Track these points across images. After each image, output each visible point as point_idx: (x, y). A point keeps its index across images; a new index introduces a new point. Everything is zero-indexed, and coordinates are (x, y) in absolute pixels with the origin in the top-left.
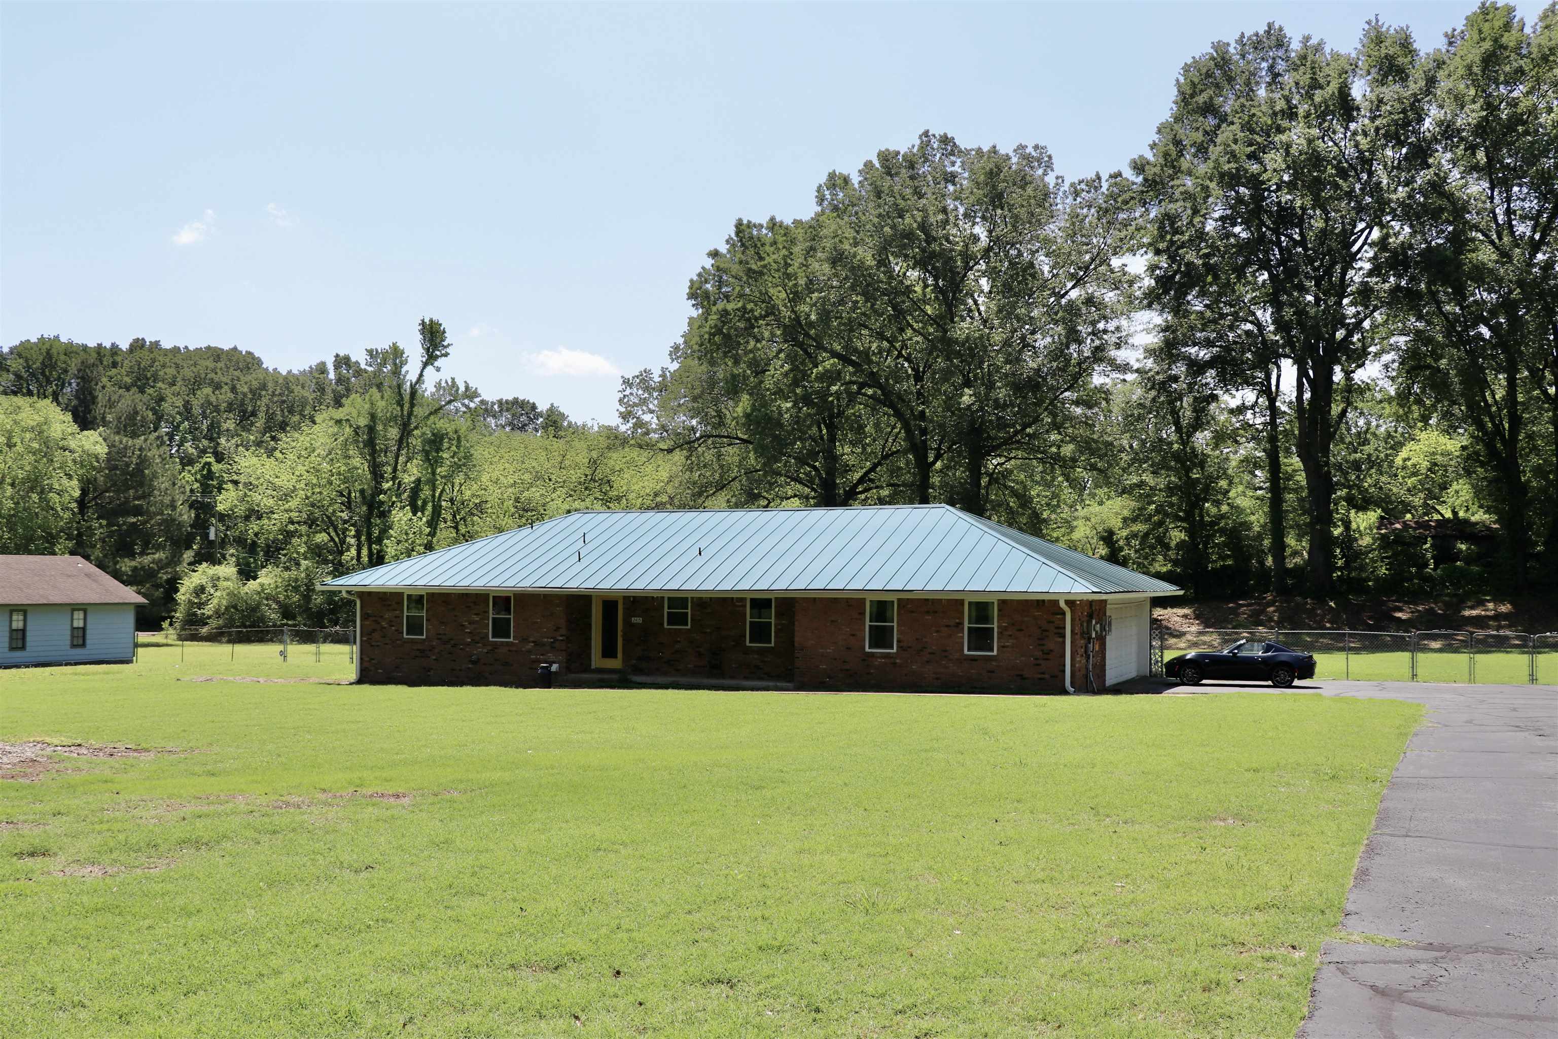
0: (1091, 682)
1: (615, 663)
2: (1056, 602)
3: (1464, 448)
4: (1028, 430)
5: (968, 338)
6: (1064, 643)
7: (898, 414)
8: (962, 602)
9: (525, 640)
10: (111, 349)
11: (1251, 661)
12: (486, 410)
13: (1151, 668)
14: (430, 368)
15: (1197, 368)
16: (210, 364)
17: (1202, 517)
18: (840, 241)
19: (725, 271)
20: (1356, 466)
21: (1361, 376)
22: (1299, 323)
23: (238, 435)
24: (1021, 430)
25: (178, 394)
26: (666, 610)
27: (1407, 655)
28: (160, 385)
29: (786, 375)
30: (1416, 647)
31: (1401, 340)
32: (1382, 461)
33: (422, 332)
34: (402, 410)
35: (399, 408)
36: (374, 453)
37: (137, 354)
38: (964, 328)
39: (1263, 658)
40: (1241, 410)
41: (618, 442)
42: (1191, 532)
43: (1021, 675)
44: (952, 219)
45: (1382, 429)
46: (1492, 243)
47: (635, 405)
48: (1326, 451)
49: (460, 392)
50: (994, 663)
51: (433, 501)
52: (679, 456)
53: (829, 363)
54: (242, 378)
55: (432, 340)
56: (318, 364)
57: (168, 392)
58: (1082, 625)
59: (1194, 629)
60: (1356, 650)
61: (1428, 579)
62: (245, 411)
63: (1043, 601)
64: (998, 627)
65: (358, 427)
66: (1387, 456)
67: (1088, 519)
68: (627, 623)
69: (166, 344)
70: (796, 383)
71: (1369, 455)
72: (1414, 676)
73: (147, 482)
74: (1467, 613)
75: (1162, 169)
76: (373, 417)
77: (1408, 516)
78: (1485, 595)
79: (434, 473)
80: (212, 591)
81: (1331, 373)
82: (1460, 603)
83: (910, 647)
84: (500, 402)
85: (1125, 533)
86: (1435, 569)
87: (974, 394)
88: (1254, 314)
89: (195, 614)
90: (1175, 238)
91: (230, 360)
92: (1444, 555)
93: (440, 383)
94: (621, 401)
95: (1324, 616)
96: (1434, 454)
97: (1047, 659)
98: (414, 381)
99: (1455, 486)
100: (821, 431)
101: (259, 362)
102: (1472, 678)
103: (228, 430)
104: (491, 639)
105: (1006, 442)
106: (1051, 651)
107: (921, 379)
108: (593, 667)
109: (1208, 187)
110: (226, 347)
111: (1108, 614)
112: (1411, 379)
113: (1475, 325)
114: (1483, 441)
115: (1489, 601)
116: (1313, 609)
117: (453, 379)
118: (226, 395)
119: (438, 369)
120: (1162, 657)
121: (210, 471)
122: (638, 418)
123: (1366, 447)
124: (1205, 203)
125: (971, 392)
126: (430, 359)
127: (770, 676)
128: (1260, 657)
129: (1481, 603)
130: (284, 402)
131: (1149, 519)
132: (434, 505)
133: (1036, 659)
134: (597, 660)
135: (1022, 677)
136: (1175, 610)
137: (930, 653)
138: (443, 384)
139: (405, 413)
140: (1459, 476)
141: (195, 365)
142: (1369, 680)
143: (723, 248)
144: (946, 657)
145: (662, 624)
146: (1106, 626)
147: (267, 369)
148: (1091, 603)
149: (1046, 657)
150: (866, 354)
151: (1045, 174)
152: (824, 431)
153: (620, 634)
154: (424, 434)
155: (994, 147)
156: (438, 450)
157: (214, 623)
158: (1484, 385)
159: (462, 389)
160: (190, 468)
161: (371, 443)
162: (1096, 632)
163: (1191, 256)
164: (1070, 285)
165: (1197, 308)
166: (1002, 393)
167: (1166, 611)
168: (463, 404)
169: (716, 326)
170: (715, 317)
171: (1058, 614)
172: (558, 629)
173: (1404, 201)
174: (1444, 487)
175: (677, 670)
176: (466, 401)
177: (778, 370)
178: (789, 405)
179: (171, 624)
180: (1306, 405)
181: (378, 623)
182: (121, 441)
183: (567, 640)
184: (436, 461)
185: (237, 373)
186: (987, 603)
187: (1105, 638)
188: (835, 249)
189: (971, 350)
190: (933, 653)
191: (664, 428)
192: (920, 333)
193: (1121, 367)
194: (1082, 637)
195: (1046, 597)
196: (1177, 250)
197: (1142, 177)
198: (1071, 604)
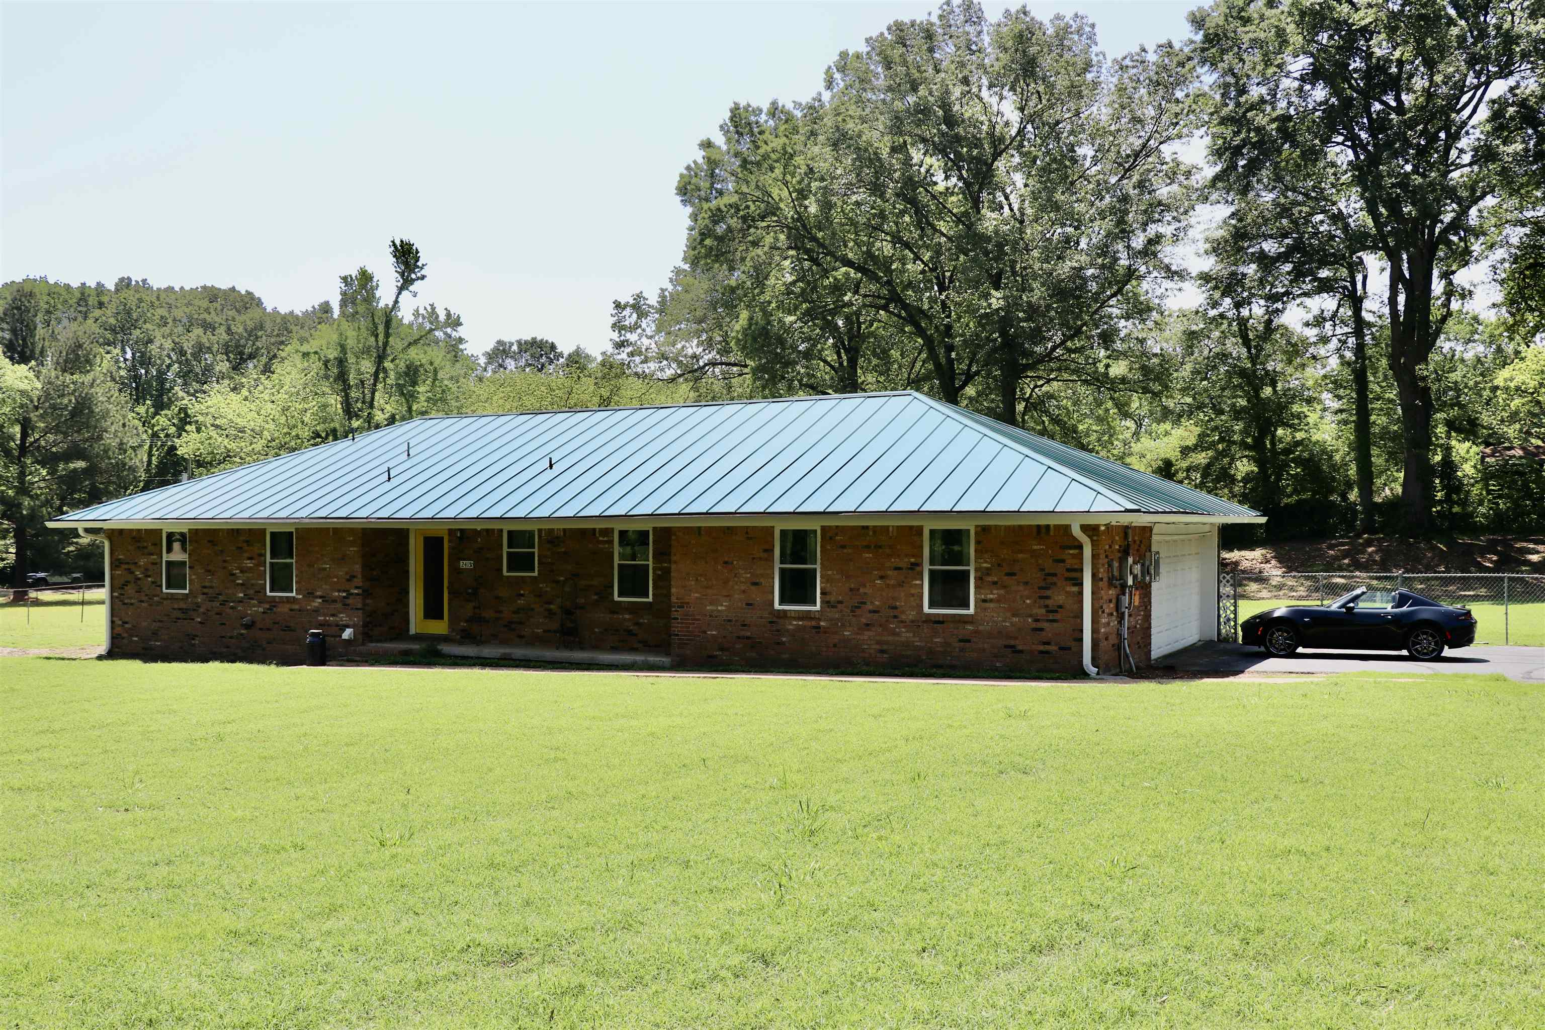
0: (1127, 656)
1: (439, 627)
2: (1067, 528)
4: (1069, 344)
5: (995, 232)
6: (1081, 593)
7: (921, 333)
8: (918, 530)
9: (310, 595)
10: (96, 289)
11: (1375, 619)
12: (504, 351)
13: (1219, 630)
14: (405, 293)
15: (1266, 262)
16: (205, 304)
17: (1273, 444)
18: (844, 120)
19: (717, 164)
21: (1462, 277)
23: (230, 378)
24: (1061, 343)
25: (169, 335)
26: (505, 549)
28: (147, 326)
31: (1516, 235)
32: (1472, 388)
33: (394, 254)
34: (377, 341)
35: (373, 339)
36: (347, 388)
37: (123, 294)
38: (990, 221)
39: (1395, 616)
40: (1318, 322)
42: (1260, 461)
43: (1013, 647)
44: (975, 93)
45: (1471, 355)
47: (630, 330)
49: (441, 320)
50: (970, 627)
52: (685, 386)
53: (843, 272)
54: (237, 318)
55: (407, 264)
57: (158, 334)
58: (1110, 565)
59: (1279, 573)
62: (241, 353)
63: (1048, 527)
64: (976, 570)
65: (328, 360)
66: (1476, 383)
67: (1143, 456)
68: (455, 571)
70: (804, 296)
71: (1456, 383)
73: (94, 423)
75: (1226, 20)
76: (343, 348)
79: (410, 409)
81: (1430, 272)
83: (840, 602)
84: (519, 342)
85: (1186, 464)
87: (1004, 298)
90: (1241, 101)
91: (226, 300)
93: (417, 311)
94: (614, 326)
95: (1432, 557)
97: (1053, 621)
98: (388, 308)
100: (839, 357)
101: (259, 303)
103: (220, 372)
104: (268, 593)
105: (1042, 359)
106: (1060, 607)
107: (947, 288)
108: (412, 631)
110: (224, 287)
111: (1154, 548)
117: (432, 305)
118: (220, 336)
119: (415, 295)
120: (1235, 612)
125: (1000, 295)
126: (406, 283)
127: (648, 647)
128: (1389, 614)
130: (282, 343)
131: (1211, 447)
133: (1037, 620)
134: (417, 622)
136: (1243, 553)
137: (870, 612)
138: (422, 311)
139: (380, 344)
141: (188, 305)
143: (717, 138)
144: (895, 617)
145: (501, 570)
146: (1150, 569)
147: (265, 309)
148: (1126, 530)
149: (1051, 617)
150: (886, 264)
151: (1087, 47)
152: (844, 358)
153: (446, 584)
154: (399, 367)
155: (1024, 7)
156: (414, 383)
159: (442, 317)
161: (342, 377)
162: (1135, 577)
164: (1116, 178)
166: (1037, 293)
168: (446, 334)
169: (707, 225)
170: (706, 216)
171: (1071, 548)
172: (352, 577)
175: (521, 637)
176: (449, 330)
180: (1401, 308)
181: (132, 573)
182: (57, 377)
183: (366, 594)
184: (412, 396)
185: (232, 313)
186: (959, 532)
187: (1149, 586)
188: (838, 128)
189: (1000, 246)
190: (875, 612)
191: (663, 357)
192: (944, 235)
193: (1176, 272)
194: (1111, 585)
195: (1052, 521)
196: (1245, 113)
197: (1202, 32)
198: (1090, 530)
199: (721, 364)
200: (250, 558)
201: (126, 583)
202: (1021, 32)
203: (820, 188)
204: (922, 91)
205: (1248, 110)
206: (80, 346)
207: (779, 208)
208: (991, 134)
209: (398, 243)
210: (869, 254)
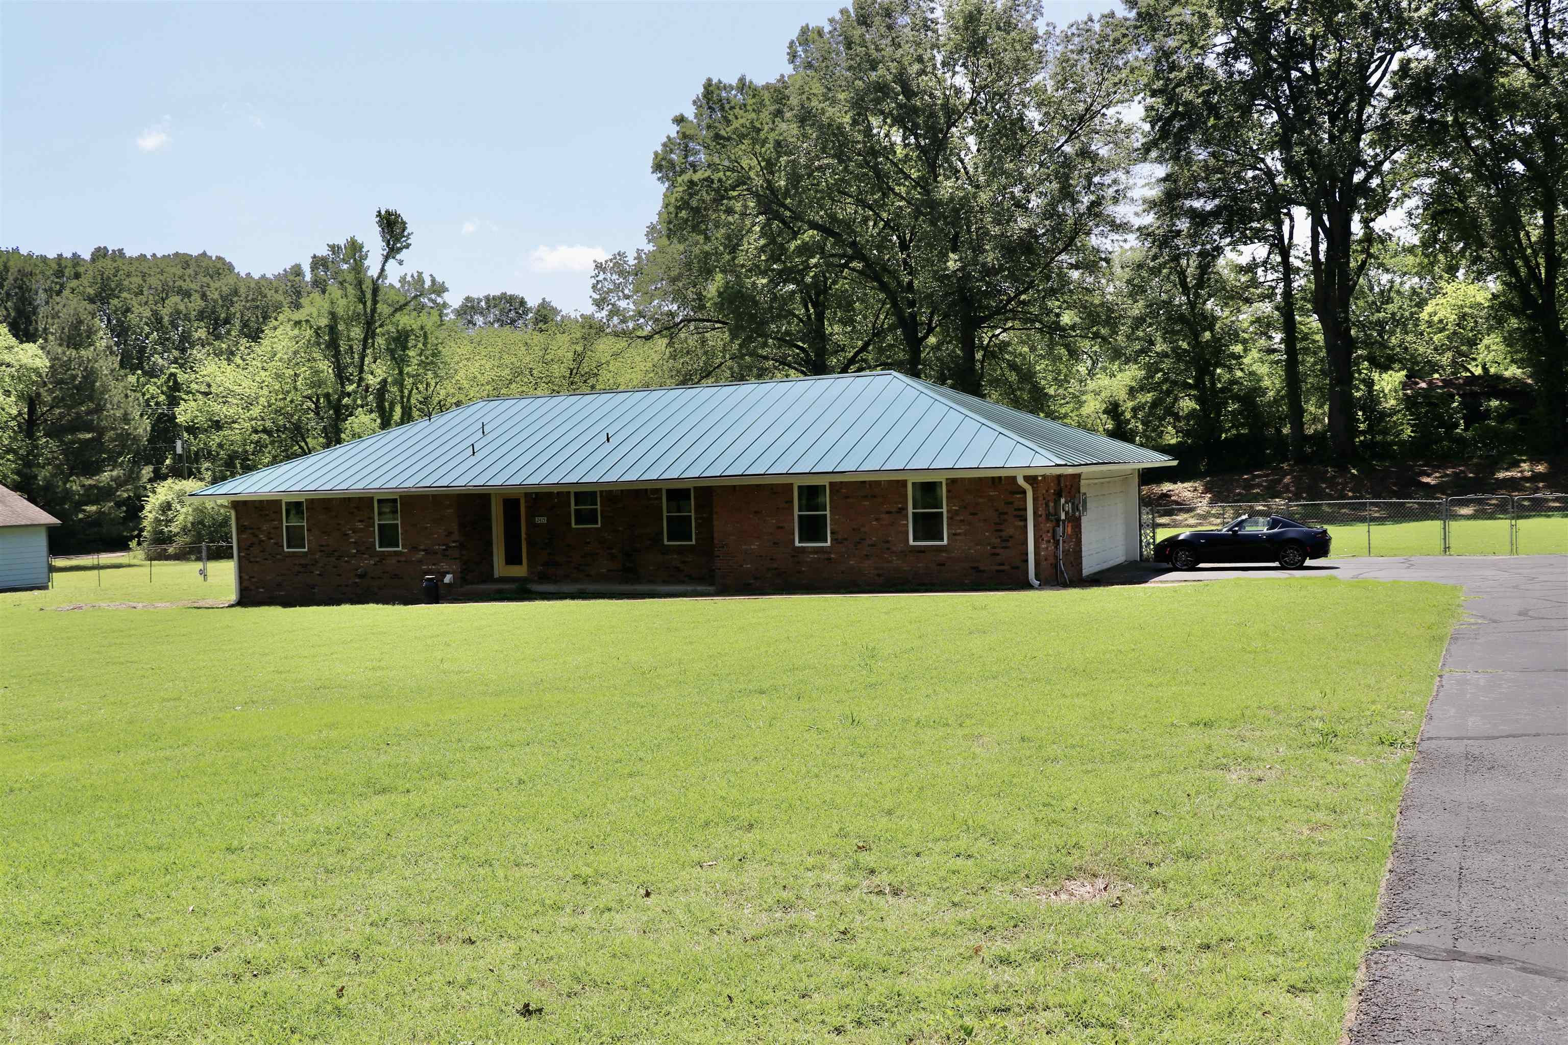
0: (1062, 573)
1: (520, 571)
2: (1014, 478)
3: (1495, 296)
4: (1023, 297)
5: (952, 199)
6: (1026, 527)
7: (883, 287)
8: (904, 483)
9: (414, 549)
10: (72, 260)
11: (1254, 539)
12: (473, 307)
13: (1141, 552)
14: (391, 262)
15: (1200, 219)
16: (178, 271)
17: (1213, 384)
18: (808, 99)
19: (691, 138)
20: (1381, 323)
22: (1312, 164)
23: (210, 344)
24: (1015, 297)
25: (146, 304)
26: (573, 507)
27: (1438, 524)
28: (125, 295)
29: (762, 250)
30: (1446, 515)
31: (1427, 184)
32: (1407, 319)
33: (380, 223)
34: (365, 308)
35: (361, 306)
36: (337, 354)
37: (100, 264)
38: (946, 188)
39: (1269, 536)
40: (1251, 268)
41: (593, 331)
42: (1202, 400)
44: (929, 69)
45: (1407, 287)
46: (1527, 65)
47: (610, 291)
48: (1346, 306)
49: (426, 286)
50: (944, 554)
51: (402, 403)
52: (661, 343)
53: (810, 235)
54: (212, 284)
55: (391, 232)
56: (293, 267)
57: (134, 303)
58: (1047, 505)
60: (1380, 521)
61: (1460, 440)
62: (216, 320)
63: (1000, 478)
64: (948, 511)
65: (319, 328)
66: (1412, 314)
67: (1098, 393)
68: (531, 525)
69: (131, 252)
70: (774, 258)
71: (1393, 314)
72: (1446, 549)
73: (97, 395)
74: (1501, 475)
76: (333, 316)
77: (1436, 376)
78: (1520, 455)
79: (401, 372)
80: (179, 507)
81: (1349, 221)
82: (1494, 464)
83: (846, 539)
84: (487, 298)
85: (1130, 404)
86: (1466, 430)
87: (960, 259)
88: (1263, 160)
89: (162, 532)
90: (1172, 76)
91: (199, 266)
92: (1474, 415)
93: (404, 277)
94: (594, 287)
95: (1345, 485)
96: (1462, 307)
97: (1006, 548)
98: (375, 276)
99: (1486, 341)
100: (807, 310)
101: (230, 267)
102: (1514, 548)
103: (200, 339)
104: (378, 549)
105: (998, 311)
106: (1011, 537)
107: (908, 248)
108: (496, 575)
109: (1206, 14)
110: (195, 252)
111: (1083, 490)
112: (1436, 225)
113: (1507, 160)
114: (1515, 287)
115: (1524, 461)
116: (1334, 477)
117: (418, 273)
118: (196, 303)
119: (401, 263)
120: (1154, 538)
121: (176, 381)
122: (613, 305)
123: (1390, 306)
124: (1203, 33)
125: (957, 257)
126: (392, 251)
127: (701, 580)
128: (1265, 534)
129: (1515, 464)
130: (257, 307)
131: (1156, 387)
132: (402, 407)
133: (994, 548)
134: (500, 568)
135: (976, 569)
136: (1186, 485)
137: (869, 546)
138: (409, 278)
139: (369, 310)
140: (1490, 330)
141: (162, 272)
142: (1395, 555)
143: (690, 113)
144: (888, 549)
145: (570, 524)
146: (1080, 505)
147: (238, 274)
148: (1058, 478)
149: (1004, 544)
150: (848, 225)
151: (1034, 19)
152: (812, 311)
153: (523, 536)
154: (388, 332)
156: (405, 348)
157: (181, 541)
158: (1518, 225)
159: (428, 283)
160: (156, 380)
161: (333, 345)
162: (1067, 513)
163: (1188, 95)
164: (1063, 139)
165: (1201, 157)
166: (991, 257)
167: (1176, 486)
168: (430, 300)
169: (682, 198)
170: (681, 189)
171: (1017, 493)
172: (450, 534)
173: (1426, 19)
174: (1473, 343)
175: (588, 576)
176: (433, 296)
177: (753, 242)
178: (765, 281)
179: (139, 544)
180: (1322, 257)
181: (256, 536)
182: (64, 353)
183: (462, 546)
184: (403, 360)
185: (207, 279)
186: (934, 483)
187: (1079, 519)
188: (803, 107)
189: (956, 211)
190: (873, 545)
191: (641, 314)
192: (903, 198)
193: (1120, 225)
194: (1048, 519)
195: (1003, 473)
196: (1174, 89)
197: (1135, 11)
198: (1031, 480)
199: (695, 320)
200: (360, 521)
201: (252, 545)
202: (971, 13)
203: (789, 162)
204: (881, 70)
205: (1178, 85)
206: (81, 322)
207: (749, 178)
208: (945, 106)
209: (383, 212)
210: (833, 217)
